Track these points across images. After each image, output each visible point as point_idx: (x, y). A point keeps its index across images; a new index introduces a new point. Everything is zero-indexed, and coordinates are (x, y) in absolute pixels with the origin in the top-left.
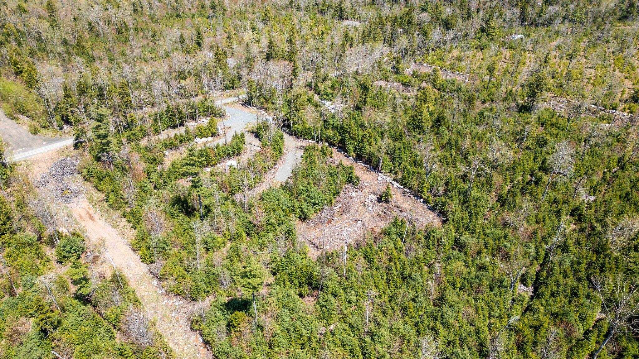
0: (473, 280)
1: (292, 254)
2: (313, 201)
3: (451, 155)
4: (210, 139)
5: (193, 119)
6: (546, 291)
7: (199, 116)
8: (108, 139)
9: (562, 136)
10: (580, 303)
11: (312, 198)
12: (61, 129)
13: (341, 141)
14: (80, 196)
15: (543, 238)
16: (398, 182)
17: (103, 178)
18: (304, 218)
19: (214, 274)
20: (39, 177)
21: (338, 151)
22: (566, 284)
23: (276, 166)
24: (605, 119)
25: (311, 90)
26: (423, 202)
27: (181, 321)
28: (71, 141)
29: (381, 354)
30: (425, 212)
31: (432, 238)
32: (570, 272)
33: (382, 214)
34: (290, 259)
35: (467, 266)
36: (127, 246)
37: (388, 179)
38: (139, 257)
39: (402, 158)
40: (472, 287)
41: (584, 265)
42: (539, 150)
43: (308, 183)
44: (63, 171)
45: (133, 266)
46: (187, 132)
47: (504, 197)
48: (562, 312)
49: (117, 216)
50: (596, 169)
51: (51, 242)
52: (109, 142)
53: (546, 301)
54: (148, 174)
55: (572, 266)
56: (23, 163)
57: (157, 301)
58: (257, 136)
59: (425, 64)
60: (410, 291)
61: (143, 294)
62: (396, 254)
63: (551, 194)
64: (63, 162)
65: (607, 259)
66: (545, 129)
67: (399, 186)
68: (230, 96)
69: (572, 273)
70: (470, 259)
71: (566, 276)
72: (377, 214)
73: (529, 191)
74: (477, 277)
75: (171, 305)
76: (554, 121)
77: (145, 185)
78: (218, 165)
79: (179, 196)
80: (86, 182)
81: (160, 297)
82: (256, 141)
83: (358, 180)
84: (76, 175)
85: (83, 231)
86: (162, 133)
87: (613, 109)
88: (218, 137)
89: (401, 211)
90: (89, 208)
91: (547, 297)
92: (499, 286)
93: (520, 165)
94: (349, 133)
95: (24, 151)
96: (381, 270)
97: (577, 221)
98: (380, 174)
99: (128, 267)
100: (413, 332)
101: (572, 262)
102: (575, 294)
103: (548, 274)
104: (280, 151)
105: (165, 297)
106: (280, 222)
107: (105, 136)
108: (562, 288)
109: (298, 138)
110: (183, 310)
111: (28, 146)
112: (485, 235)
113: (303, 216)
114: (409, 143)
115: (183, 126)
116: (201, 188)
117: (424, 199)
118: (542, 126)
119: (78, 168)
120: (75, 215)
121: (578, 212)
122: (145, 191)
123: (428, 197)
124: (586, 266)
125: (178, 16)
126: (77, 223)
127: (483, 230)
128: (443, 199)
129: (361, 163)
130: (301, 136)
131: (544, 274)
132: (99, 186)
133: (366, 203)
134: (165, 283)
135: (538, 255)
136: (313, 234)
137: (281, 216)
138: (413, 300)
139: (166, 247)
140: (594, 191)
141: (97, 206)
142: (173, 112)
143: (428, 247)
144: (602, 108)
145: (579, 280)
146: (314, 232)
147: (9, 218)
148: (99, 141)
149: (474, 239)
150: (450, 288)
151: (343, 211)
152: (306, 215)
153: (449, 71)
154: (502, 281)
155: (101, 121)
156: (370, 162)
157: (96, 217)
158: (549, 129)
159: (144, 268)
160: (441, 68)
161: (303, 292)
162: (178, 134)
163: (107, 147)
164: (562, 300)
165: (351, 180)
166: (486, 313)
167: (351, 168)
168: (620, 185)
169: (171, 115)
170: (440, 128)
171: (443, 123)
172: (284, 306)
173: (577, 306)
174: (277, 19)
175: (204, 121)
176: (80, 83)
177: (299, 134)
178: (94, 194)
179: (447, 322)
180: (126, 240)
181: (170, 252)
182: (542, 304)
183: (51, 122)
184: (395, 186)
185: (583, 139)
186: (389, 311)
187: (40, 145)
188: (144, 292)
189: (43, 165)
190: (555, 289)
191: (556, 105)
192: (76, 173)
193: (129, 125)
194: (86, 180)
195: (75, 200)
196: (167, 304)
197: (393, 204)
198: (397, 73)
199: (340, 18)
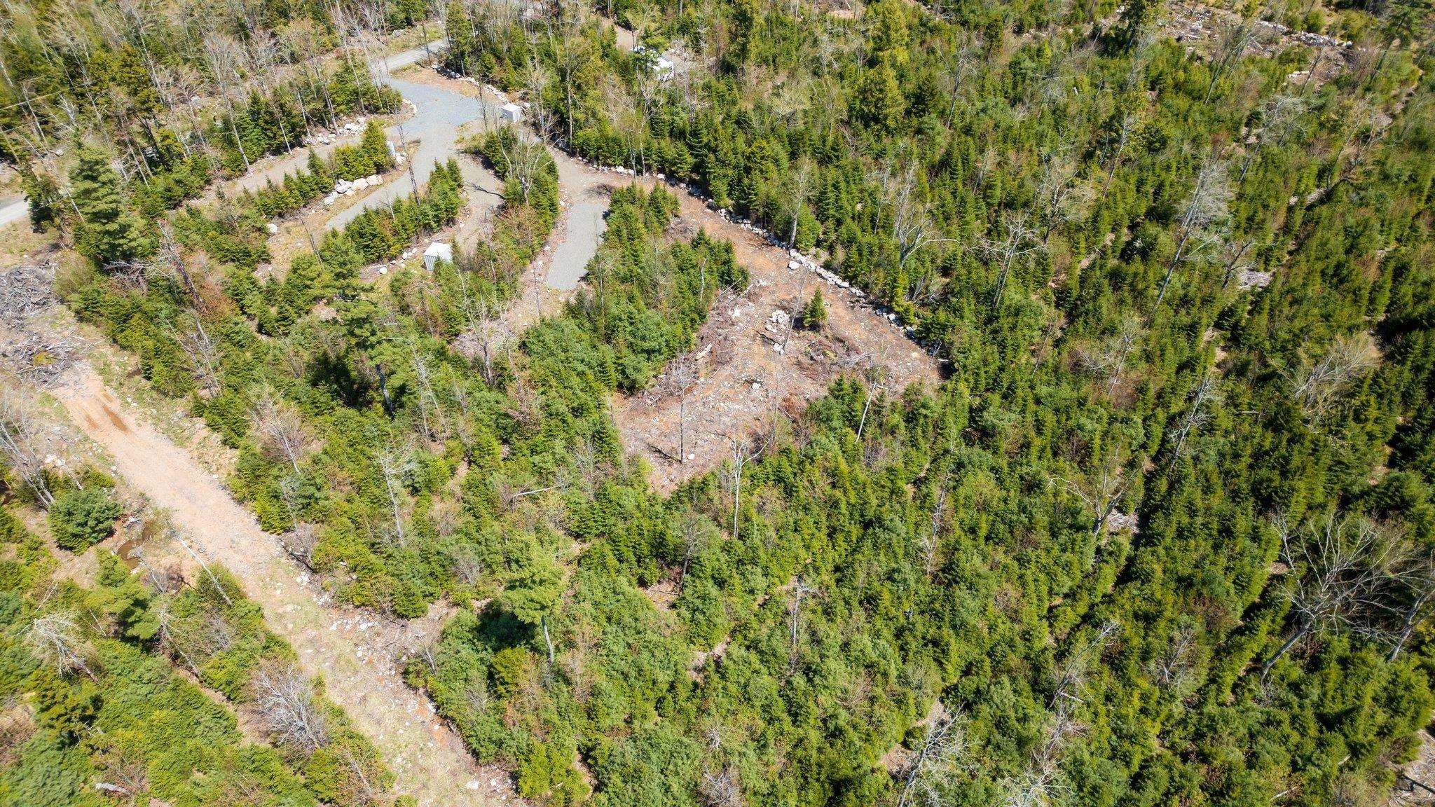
0: (1015, 518)
1: (613, 489)
2: (646, 345)
3: (954, 194)
4: (374, 179)
5: (324, 126)
6: (1165, 527)
7: (336, 115)
8: (121, 219)
9: (1198, 117)
10: (1237, 549)
11: (643, 338)
13: (697, 168)
14: (78, 366)
15: (1159, 396)
16: (836, 273)
17: (127, 317)
18: (629, 388)
19: (438, 553)
21: (690, 194)
22: (1208, 509)
23: (547, 248)
24: (1292, 61)
25: (606, 15)
26: (896, 319)
27: (381, 667)
28: (21, 209)
29: (830, 711)
30: (901, 346)
31: (922, 421)
32: (1216, 480)
33: (805, 361)
34: (610, 502)
35: (1000, 482)
36: (222, 493)
37: (813, 266)
38: (254, 517)
39: (841, 207)
40: (1011, 532)
41: (1246, 460)
42: (1149, 161)
43: (631, 299)
44: (21, 301)
45: (244, 543)
46: (312, 163)
47: (1075, 293)
48: (1200, 575)
49: (180, 413)
50: (1272, 203)
51: (32, 497)
52: (124, 229)
53: (1167, 549)
54: (237, 297)
55: (1219, 465)
57: (317, 625)
58: (488, 164)
60: (882, 558)
61: (281, 611)
62: (843, 466)
63: (1176, 279)
64: (14, 275)
65: (1296, 447)
66: (1160, 98)
67: (840, 282)
68: (405, 47)
69: (1221, 482)
70: (1003, 463)
71: (1208, 490)
72: (794, 361)
73: (1129, 280)
74: (1023, 510)
75: (350, 631)
76: (1181, 76)
77: (237, 328)
78: (405, 255)
79: (325, 354)
80: (84, 325)
81: (323, 615)
82: (488, 179)
83: (746, 278)
84: (58, 308)
85: (106, 459)
86: (250, 168)
87: (1309, 30)
88: (393, 172)
89: (848, 349)
90: (106, 396)
91: (1168, 540)
92: (1071, 527)
93: (1108, 208)
94: (714, 151)
96: (815, 509)
97: (1229, 340)
98: (793, 252)
99: (233, 545)
100: (893, 652)
101: (1222, 455)
102: (1227, 532)
103: (1171, 486)
104: (553, 207)
105: (335, 614)
106: (575, 404)
107: (111, 216)
108: (1199, 520)
109: (590, 162)
110: (380, 642)
112: (1038, 401)
113: (626, 383)
114: (856, 169)
115: (302, 146)
117: (897, 313)
118: (1153, 89)
119: (56, 288)
120: (78, 421)
121: (1233, 320)
122: (239, 344)
123: (907, 310)
124: (1250, 461)
126: (86, 439)
127: (1032, 387)
128: (942, 315)
129: (746, 225)
130: (597, 158)
131: (1163, 485)
132: (119, 336)
133: (768, 334)
134: (327, 580)
135: (1148, 438)
136: (654, 426)
137: (578, 391)
138: (890, 578)
139: (318, 495)
140: (1267, 262)
141: (125, 389)
142: (272, 114)
143: (914, 444)
144: (1286, 29)
145: (1235, 495)
146: (655, 420)
148: (98, 227)
149: (1013, 416)
150: (967, 542)
151: (717, 361)
152: (634, 381)
154: (1075, 513)
155: (94, 179)
156: (768, 223)
157: (130, 420)
158: (1169, 98)
159: (270, 545)
161: (647, 576)
162: (294, 177)
163: (121, 241)
164: (1200, 546)
165: (731, 278)
166: (1044, 589)
167: (728, 249)
168: (1323, 244)
169: (266, 122)
170: (926, 118)
171: (931, 104)
172: (609, 619)
173: (1230, 558)
175: (352, 131)
177: (592, 153)
178: (110, 358)
179: (963, 624)
180: (215, 476)
181: (326, 503)
182: (1158, 559)
184: (830, 282)
185: (1245, 120)
186: (840, 607)
188: (282, 603)
190: (1185, 520)
191: (1183, 25)
192: (53, 302)
193: (161, 156)
194: (81, 320)
195: (65, 377)
196: (341, 630)
197: (828, 332)
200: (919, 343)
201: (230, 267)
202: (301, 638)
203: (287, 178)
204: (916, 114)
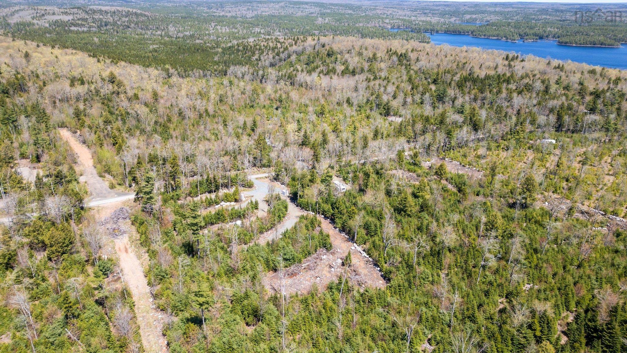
4: (233, 203)
5: (226, 187)
7: (232, 185)
8: (151, 195)
11: (285, 255)
12: (130, 186)
13: (333, 215)
14: (125, 235)
16: (366, 253)
17: (143, 223)
18: (275, 269)
20: (103, 220)
21: (330, 223)
23: (274, 229)
26: (379, 270)
27: (158, 328)
28: (132, 196)
30: (377, 279)
36: (142, 273)
37: (360, 249)
38: (147, 281)
39: (377, 233)
40: (378, 336)
43: (287, 243)
44: (119, 216)
45: (140, 287)
46: (216, 196)
49: (143, 251)
51: (93, 263)
52: (151, 198)
56: (96, 208)
57: (148, 312)
58: (269, 204)
59: (447, 159)
61: (140, 307)
64: (121, 210)
67: (366, 256)
68: (264, 172)
72: (335, 274)
75: (155, 317)
77: (169, 232)
78: (230, 223)
79: (189, 242)
80: (132, 226)
81: (150, 310)
82: (266, 208)
83: (331, 246)
84: (128, 220)
85: (118, 259)
86: (199, 195)
88: (239, 202)
89: (356, 274)
90: (127, 244)
92: (401, 339)
95: (100, 200)
98: (355, 244)
99: (137, 287)
105: (154, 311)
107: (149, 193)
109: (302, 209)
110: (162, 321)
111: (105, 197)
113: (274, 267)
115: (217, 192)
116: (198, 235)
117: (380, 268)
119: (130, 215)
120: (117, 248)
122: (168, 236)
123: (383, 266)
125: (252, 106)
126: (116, 253)
129: (343, 234)
130: (304, 208)
132: (138, 229)
133: (332, 265)
134: (157, 301)
139: (166, 276)
141: (133, 243)
142: (211, 181)
144: (604, 213)
147: (71, 243)
151: (308, 268)
152: (277, 267)
153: (468, 166)
154: (404, 335)
155: (148, 182)
156: (349, 233)
157: (129, 250)
159: (148, 289)
160: (461, 164)
161: (250, 322)
162: (209, 198)
163: (149, 201)
165: (326, 245)
167: (329, 236)
169: (209, 183)
170: (423, 213)
174: (332, 113)
176: (150, 154)
177: (303, 206)
178: (134, 234)
180: (143, 269)
181: (167, 279)
183: (124, 182)
184: (362, 254)
187: (113, 197)
188: (142, 305)
189: (109, 211)
192: (128, 218)
193: (176, 188)
194: (133, 224)
195: (121, 237)
196: (153, 316)
197: (352, 268)
198: (415, 164)
199: (387, 114)
200: (384, 279)
201: (177, 217)
202: (141, 315)
203: (207, 198)
204: (420, 212)
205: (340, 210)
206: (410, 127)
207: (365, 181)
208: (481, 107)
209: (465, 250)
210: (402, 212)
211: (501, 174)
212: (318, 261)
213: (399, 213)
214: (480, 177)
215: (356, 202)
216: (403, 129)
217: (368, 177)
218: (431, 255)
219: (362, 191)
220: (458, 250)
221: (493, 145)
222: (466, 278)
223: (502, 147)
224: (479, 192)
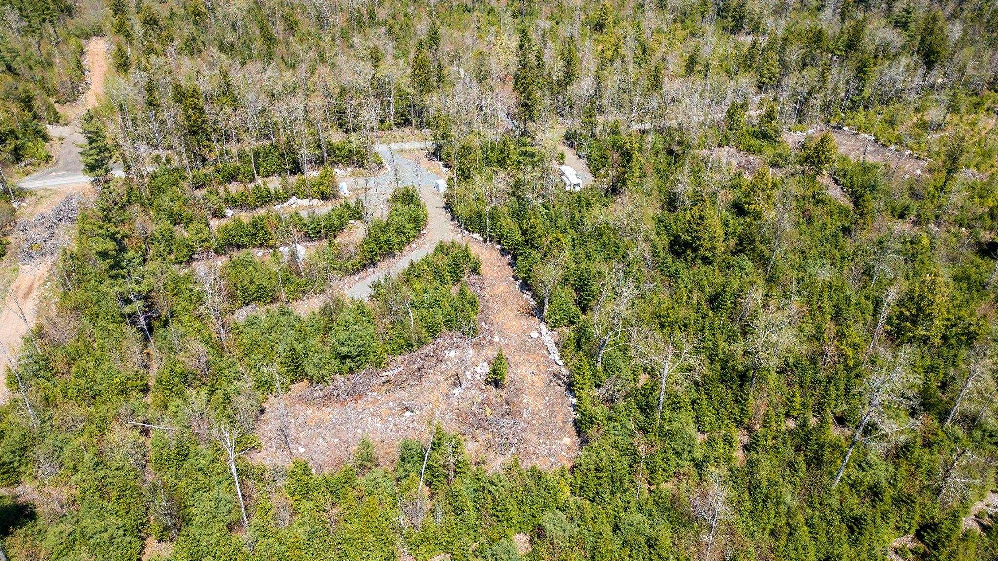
4: (317, 202)
14: (48, 257)
16: (559, 350)
21: (509, 264)
23: (371, 270)
25: (573, 147)
26: (573, 405)
30: (561, 429)
33: (467, 409)
37: (549, 341)
46: (282, 184)
56: (41, 193)
59: (846, 128)
67: (556, 359)
68: (423, 139)
72: (461, 406)
78: (282, 248)
83: (477, 327)
86: (258, 180)
88: (334, 201)
89: (507, 413)
90: (40, 278)
98: (543, 326)
109: (460, 226)
117: (580, 400)
120: (13, 286)
129: (527, 296)
130: (465, 225)
133: (461, 379)
136: (304, 415)
146: (309, 411)
151: (397, 384)
153: (893, 147)
160: (876, 140)
170: (739, 258)
184: (552, 357)
195: (37, 261)
197: (505, 393)
198: (766, 136)
199: (736, 29)
200: (579, 433)
204: (733, 254)
205: (528, 237)
206: (773, 54)
207: (621, 170)
208: (952, 17)
209: (823, 375)
210: (688, 251)
211: (973, 169)
212: (430, 363)
213: (678, 254)
214: (918, 172)
215: (582, 219)
216: (758, 57)
217: (628, 161)
218: (722, 381)
219: (614, 190)
220: (803, 370)
221: (965, 101)
222: (803, 466)
223: (986, 106)
224: (907, 208)
